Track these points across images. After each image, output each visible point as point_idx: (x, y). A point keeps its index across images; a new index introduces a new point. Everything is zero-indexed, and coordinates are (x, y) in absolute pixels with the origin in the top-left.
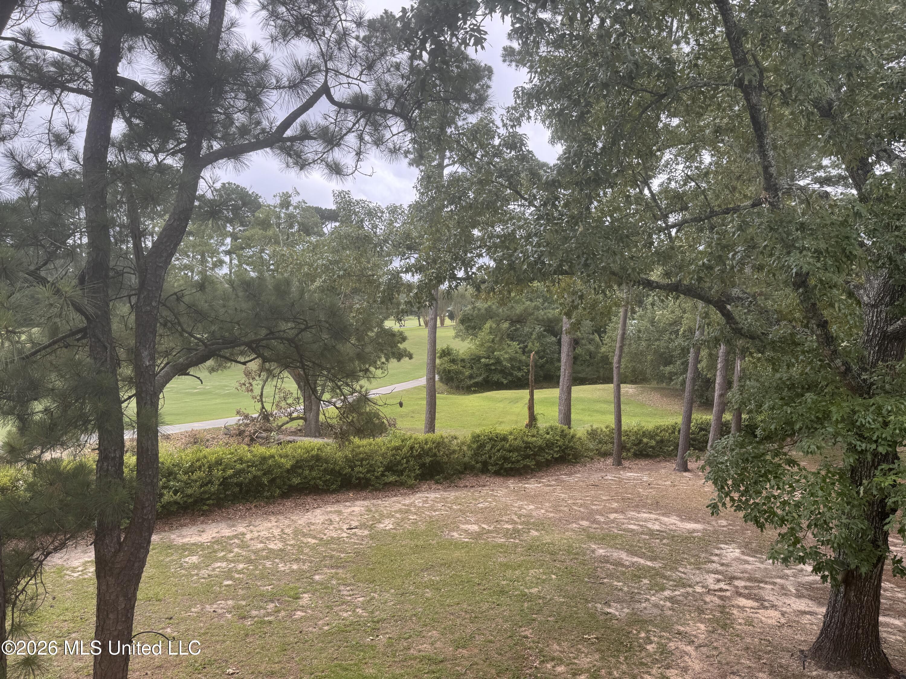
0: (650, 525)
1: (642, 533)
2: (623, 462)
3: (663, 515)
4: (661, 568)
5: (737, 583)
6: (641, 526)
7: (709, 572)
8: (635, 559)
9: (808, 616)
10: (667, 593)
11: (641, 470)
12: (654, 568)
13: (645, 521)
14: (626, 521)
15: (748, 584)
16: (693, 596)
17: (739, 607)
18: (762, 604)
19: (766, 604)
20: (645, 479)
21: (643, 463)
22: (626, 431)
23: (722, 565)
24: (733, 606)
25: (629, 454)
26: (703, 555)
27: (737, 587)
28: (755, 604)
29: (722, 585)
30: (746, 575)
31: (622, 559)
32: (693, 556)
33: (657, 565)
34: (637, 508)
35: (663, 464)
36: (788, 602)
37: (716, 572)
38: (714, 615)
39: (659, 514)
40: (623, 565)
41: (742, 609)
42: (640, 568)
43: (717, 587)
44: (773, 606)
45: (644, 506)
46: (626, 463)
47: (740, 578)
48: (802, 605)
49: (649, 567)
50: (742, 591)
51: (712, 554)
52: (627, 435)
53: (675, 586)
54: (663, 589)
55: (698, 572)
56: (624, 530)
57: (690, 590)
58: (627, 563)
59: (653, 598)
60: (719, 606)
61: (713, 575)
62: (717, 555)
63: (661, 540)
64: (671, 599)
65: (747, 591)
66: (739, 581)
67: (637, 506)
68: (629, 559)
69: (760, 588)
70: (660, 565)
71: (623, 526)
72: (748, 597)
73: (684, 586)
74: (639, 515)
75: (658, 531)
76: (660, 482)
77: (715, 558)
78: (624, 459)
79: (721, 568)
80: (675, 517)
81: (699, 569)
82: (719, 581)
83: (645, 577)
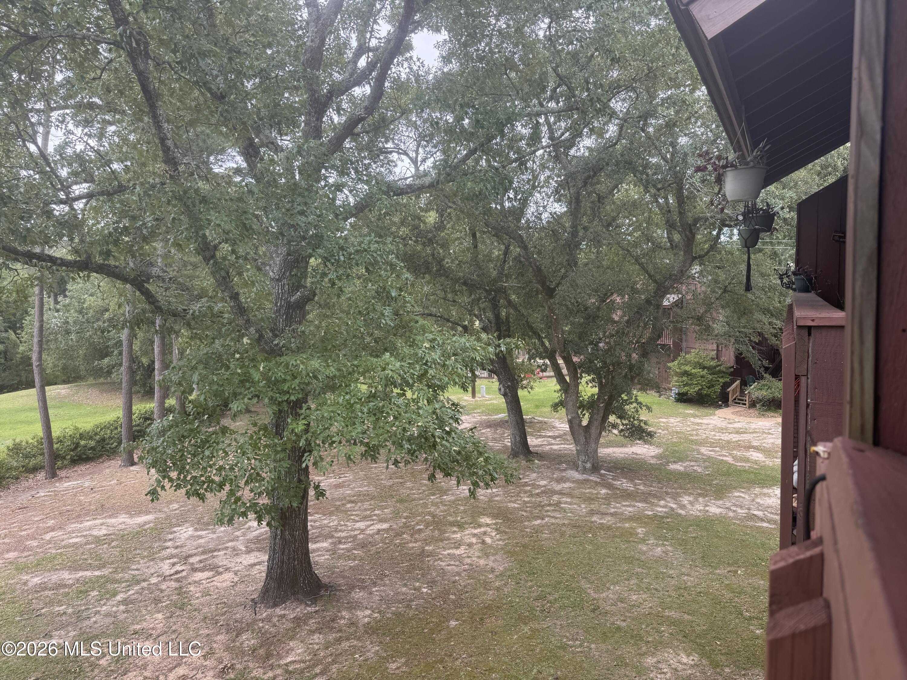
0: (95, 533)
1: (86, 544)
2: (58, 472)
3: (110, 517)
4: (111, 573)
5: (191, 560)
6: (85, 536)
7: (162, 560)
8: (81, 574)
9: (258, 567)
10: (119, 598)
11: (82, 476)
12: (101, 577)
13: (90, 529)
14: (65, 537)
15: (203, 557)
16: (149, 589)
17: (195, 582)
18: (217, 572)
19: (221, 570)
20: (87, 484)
21: (82, 468)
22: (59, 437)
23: (177, 547)
24: (190, 584)
25: (66, 462)
26: (156, 545)
27: (192, 564)
28: (210, 574)
29: (178, 568)
30: (200, 550)
31: (63, 579)
32: (145, 549)
33: (106, 572)
34: (79, 518)
35: (106, 464)
36: (239, 560)
37: (172, 556)
38: (171, 600)
39: (105, 518)
40: (65, 586)
41: (198, 583)
42: (85, 582)
43: (172, 571)
44: (227, 569)
45: (87, 514)
46: (62, 473)
47: (195, 555)
48: (251, 559)
49: (97, 576)
50: (197, 566)
51: (165, 541)
52: (61, 441)
53: (129, 586)
54: (115, 595)
55: (152, 563)
56: (64, 547)
57: (144, 584)
58: (71, 582)
59: (105, 608)
60: (176, 589)
61: (168, 561)
62: (170, 540)
63: (109, 544)
64: (125, 602)
65: (202, 565)
66: (194, 558)
67: (79, 516)
68: (72, 576)
69: (214, 557)
70: (110, 570)
71: (63, 543)
72: (202, 570)
73: (138, 582)
74: (82, 526)
75: (105, 535)
76: (105, 483)
77: (169, 544)
78: (59, 469)
79: (176, 551)
80: (124, 516)
81: (153, 560)
82: (174, 564)
83: (93, 589)
